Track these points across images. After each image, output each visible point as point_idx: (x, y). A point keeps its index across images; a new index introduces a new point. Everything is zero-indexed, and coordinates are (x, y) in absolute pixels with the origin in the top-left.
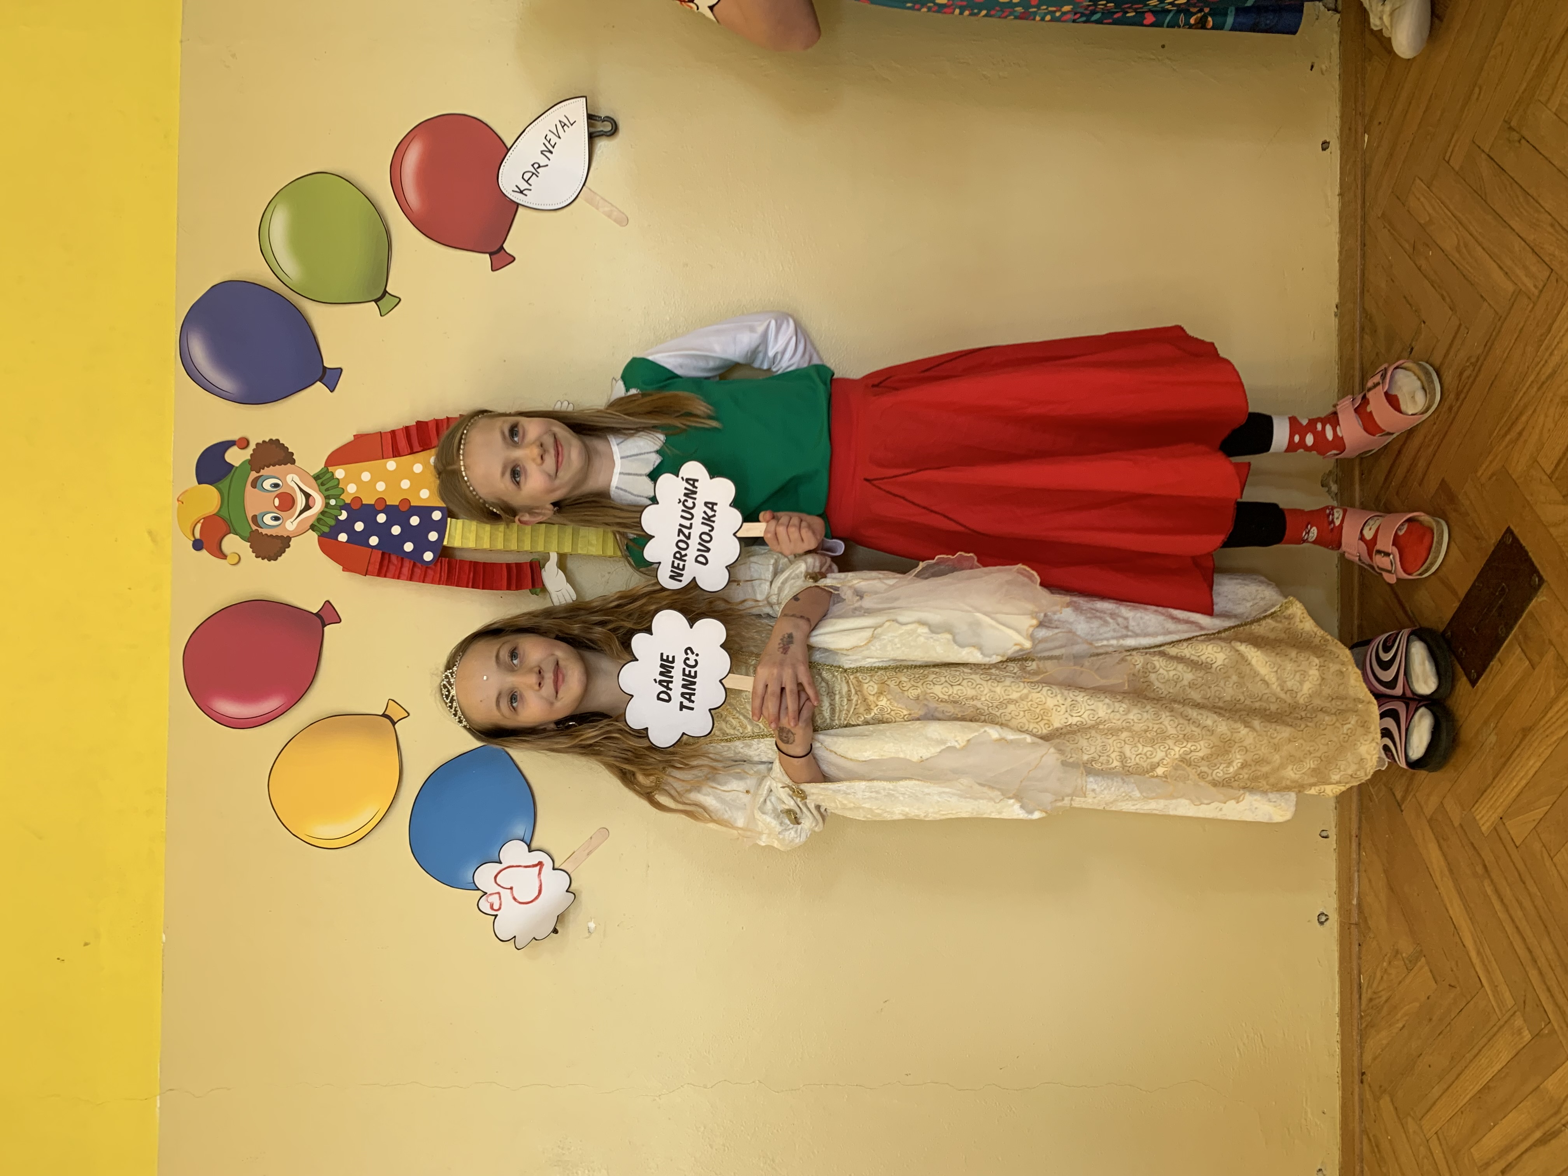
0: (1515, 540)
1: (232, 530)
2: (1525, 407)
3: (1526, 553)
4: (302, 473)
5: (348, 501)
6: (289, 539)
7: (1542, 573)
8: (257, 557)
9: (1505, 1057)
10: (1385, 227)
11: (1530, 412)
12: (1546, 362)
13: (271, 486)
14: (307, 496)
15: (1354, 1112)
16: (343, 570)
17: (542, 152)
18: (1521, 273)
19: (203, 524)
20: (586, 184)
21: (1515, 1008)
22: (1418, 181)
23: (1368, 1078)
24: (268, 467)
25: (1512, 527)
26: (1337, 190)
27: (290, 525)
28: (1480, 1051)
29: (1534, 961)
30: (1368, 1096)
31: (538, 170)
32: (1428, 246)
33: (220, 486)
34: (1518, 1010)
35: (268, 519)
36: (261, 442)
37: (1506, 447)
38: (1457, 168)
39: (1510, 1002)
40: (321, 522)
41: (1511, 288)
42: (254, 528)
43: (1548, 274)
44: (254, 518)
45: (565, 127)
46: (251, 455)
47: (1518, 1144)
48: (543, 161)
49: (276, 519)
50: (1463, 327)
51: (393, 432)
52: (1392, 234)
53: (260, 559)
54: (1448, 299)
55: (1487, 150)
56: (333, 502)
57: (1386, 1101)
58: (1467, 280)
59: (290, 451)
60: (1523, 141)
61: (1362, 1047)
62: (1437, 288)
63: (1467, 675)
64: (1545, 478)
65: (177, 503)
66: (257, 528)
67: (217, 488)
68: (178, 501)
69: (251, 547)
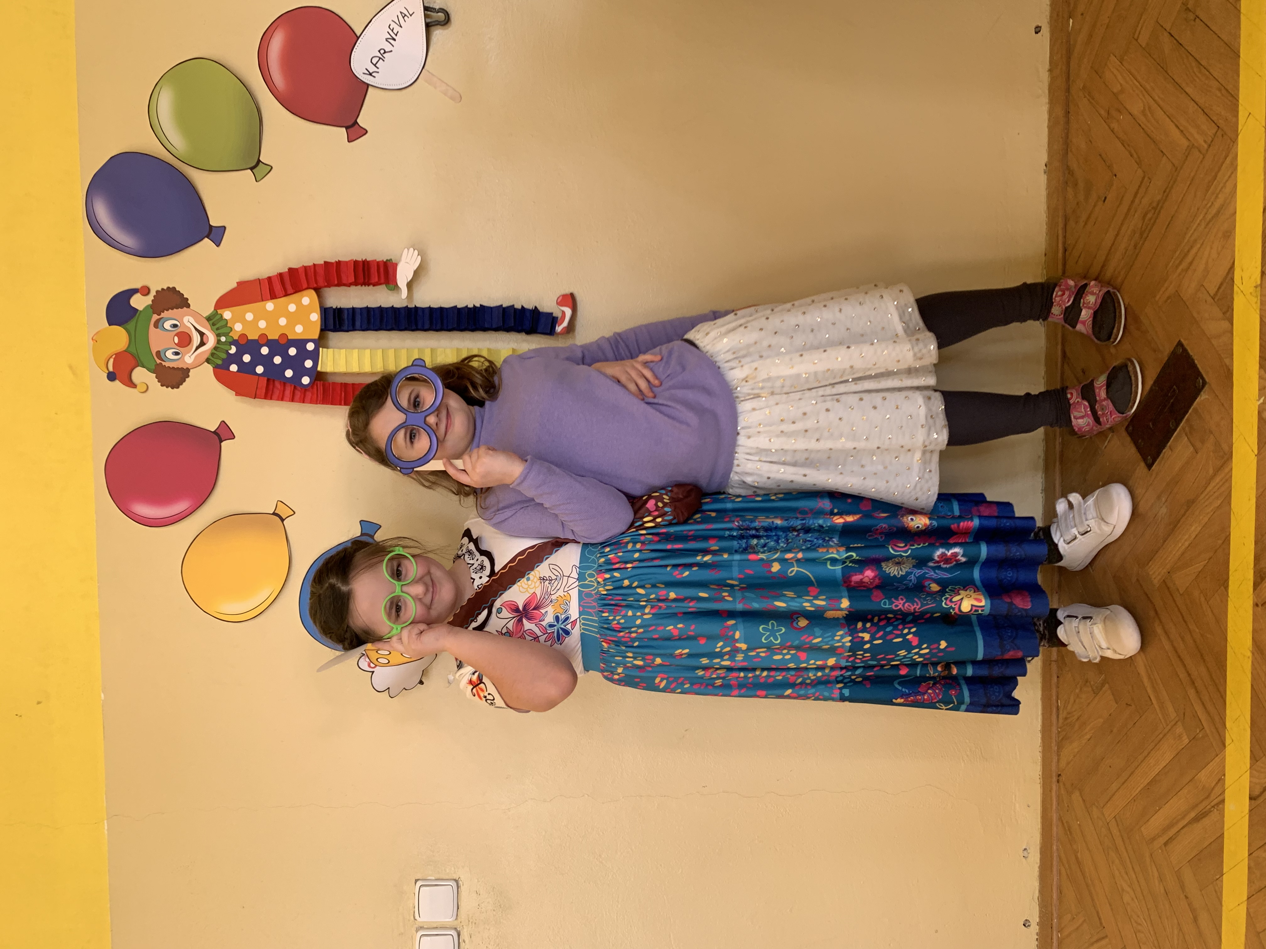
0: (1185, 350)
1: (140, 364)
2: (1195, 241)
3: (1193, 361)
4: (196, 315)
5: (236, 338)
6: (188, 370)
7: (1204, 376)
8: (162, 385)
9: (1169, 756)
10: (1085, 97)
11: (1199, 246)
12: (1212, 203)
13: (171, 326)
14: (202, 334)
15: (1052, 805)
16: (236, 395)
17: (387, 40)
18: (1193, 131)
19: (115, 359)
20: (426, 67)
21: (1177, 719)
22: (1112, 58)
23: (1063, 778)
24: (167, 310)
25: (1182, 340)
26: (1047, 66)
27: (189, 359)
28: (1149, 753)
29: (1193, 683)
30: (1063, 792)
31: (384, 55)
32: (1119, 111)
33: (128, 326)
34: (1179, 720)
35: (169, 354)
36: (160, 289)
37: (1180, 274)
38: (1144, 45)
39: (1173, 715)
40: (215, 356)
41: (1185, 143)
42: (158, 361)
43: (1214, 131)
44: (158, 353)
45: (406, 18)
46: (153, 301)
47: (1177, 823)
48: (388, 47)
49: (177, 354)
50: (1146, 179)
51: (269, 279)
52: (1090, 102)
53: (165, 387)
54: (1135, 156)
55: (1168, 30)
56: (223, 339)
57: (1076, 796)
58: (1150, 137)
59: (185, 297)
60: (1197, 20)
61: (1059, 755)
62: (1127, 146)
63: (1145, 461)
64: (1209, 299)
65: (92, 342)
66: (160, 362)
67: (125, 329)
68: (93, 340)
69: (156, 377)
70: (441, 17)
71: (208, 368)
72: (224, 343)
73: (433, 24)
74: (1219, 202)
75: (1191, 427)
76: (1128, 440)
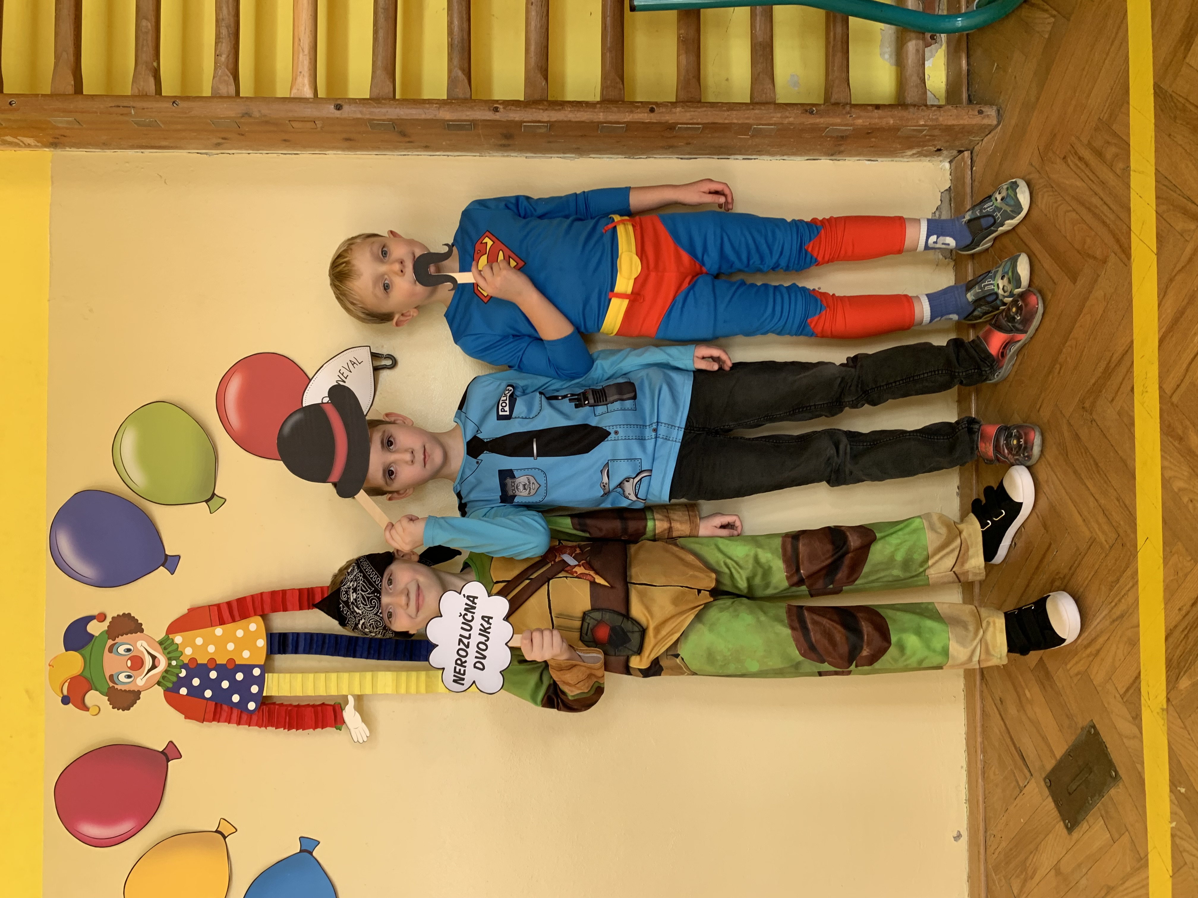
0: (1098, 733)
1: (93, 687)
3: (1106, 746)
4: (149, 640)
5: (186, 661)
6: (139, 692)
7: (1118, 770)
8: (113, 708)
13: (124, 650)
14: (154, 658)
16: (185, 718)
18: (1094, 525)
19: (69, 683)
20: (373, 406)
24: (122, 635)
25: (1095, 722)
27: (140, 682)
35: (122, 678)
36: (116, 615)
40: (166, 679)
41: (1088, 533)
42: (111, 684)
44: (111, 677)
45: (355, 365)
46: (108, 627)
49: (129, 677)
51: (219, 605)
53: (116, 709)
56: (174, 663)
59: (139, 622)
60: (1093, 422)
63: (1064, 822)
64: (1118, 696)
65: (49, 667)
66: (113, 685)
67: (81, 654)
68: (50, 665)
69: (108, 700)
70: (389, 362)
71: (159, 691)
72: (175, 667)
73: (381, 367)
74: (1122, 607)
75: (1107, 812)
76: (1046, 792)
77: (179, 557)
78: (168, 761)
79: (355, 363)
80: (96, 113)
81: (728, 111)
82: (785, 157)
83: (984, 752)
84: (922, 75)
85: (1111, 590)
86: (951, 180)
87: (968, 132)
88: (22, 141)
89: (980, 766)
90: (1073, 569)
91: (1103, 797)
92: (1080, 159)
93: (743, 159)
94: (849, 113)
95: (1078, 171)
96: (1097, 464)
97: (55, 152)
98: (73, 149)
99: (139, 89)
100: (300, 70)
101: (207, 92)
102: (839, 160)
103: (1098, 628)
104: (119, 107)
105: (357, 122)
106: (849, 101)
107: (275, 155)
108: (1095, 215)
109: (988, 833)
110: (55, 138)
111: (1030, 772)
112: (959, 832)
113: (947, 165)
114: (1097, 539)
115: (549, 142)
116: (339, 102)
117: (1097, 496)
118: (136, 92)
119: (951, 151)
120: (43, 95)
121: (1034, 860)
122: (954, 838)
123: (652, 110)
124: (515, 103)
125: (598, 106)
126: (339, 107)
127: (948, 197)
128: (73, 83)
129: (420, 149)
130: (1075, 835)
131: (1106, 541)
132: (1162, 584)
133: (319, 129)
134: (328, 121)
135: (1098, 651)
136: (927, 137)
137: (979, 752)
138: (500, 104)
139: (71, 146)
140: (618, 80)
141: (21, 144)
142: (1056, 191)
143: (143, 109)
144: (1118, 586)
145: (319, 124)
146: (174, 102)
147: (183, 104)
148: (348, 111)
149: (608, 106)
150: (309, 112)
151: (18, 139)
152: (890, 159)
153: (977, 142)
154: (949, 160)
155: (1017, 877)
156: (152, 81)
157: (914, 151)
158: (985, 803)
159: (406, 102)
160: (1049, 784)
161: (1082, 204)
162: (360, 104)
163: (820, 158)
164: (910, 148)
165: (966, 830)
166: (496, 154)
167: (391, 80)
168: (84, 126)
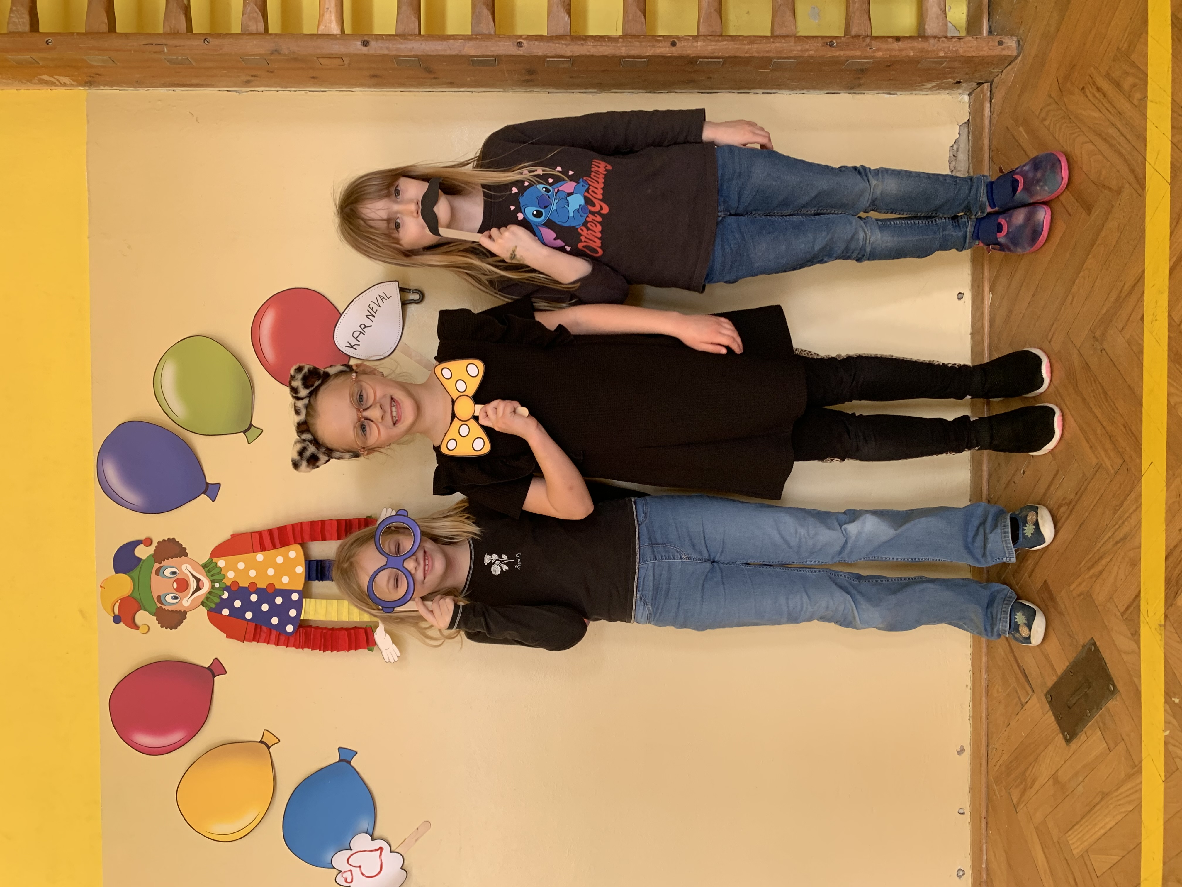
0: (1098, 650)
1: (142, 608)
2: (1104, 554)
3: (1106, 664)
4: (193, 563)
5: (229, 584)
6: (185, 613)
7: (1116, 682)
8: (162, 627)
11: (1107, 560)
12: (1120, 526)
13: (170, 573)
14: (198, 580)
16: (227, 637)
17: (367, 316)
18: (1101, 452)
19: (120, 603)
20: (402, 339)
24: (168, 559)
25: (1095, 639)
26: (969, 330)
27: (186, 603)
31: (364, 330)
33: (132, 575)
35: (169, 599)
36: (161, 540)
37: (1091, 578)
40: (209, 600)
41: (1095, 459)
42: (159, 605)
44: (159, 597)
45: (384, 300)
46: (155, 551)
48: (368, 323)
49: (175, 598)
51: (260, 532)
53: (164, 628)
56: (217, 585)
59: (183, 546)
63: (1063, 734)
64: (1118, 614)
65: (100, 588)
66: (161, 605)
67: (129, 576)
68: (101, 587)
69: (157, 620)
70: (416, 297)
71: (203, 610)
72: (217, 589)
73: (409, 302)
74: (1125, 529)
75: (1104, 724)
76: (1047, 707)
77: (220, 485)
78: (214, 676)
79: (383, 298)
80: (130, 51)
81: (749, 44)
82: (804, 91)
83: (988, 671)
84: (943, 6)
85: (1115, 514)
86: (969, 113)
87: (988, 64)
88: (58, 80)
89: (984, 684)
90: (1079, 494)
91: (1101, 709)
92: (1099, 89)
93: (763, 93)
94: (869, 45)
95: (1096, 102)
96: (1105, 394)
97: (90, 91)
98: (106, 88)
99: (170, 27)
100: (327, 6)
101: (236, 29)
102: (858, 94)
103: (1102, 550)
104: (152, 45)
105: (384, 58)
106: (869, 34)
107: (303, 92)
108: (1112, 146)
109: (990, 747)
110: (90, 77)
111: (1032, 688)
112: (962, 746)
113: (966, 98)
114: (1103, 465)
115: (572, 77)
116: (366, 38)
117: (1105, 424)
118: (168, 30)
119: (971, 84)
120: (78, 34)
121: (1034, 771)
122: (958, 752)
123: (674, 44)
124: (539, 38)
125: (620, 40)
126: (365, 44)
127: (966, 130)
128: (106, 21)
129: (444, 86)
130: (1074, 745)
131: (1112, 466)
132: (1164, 506)
133: (346, 66)
134: (355, 57)
135: (1101, 572)
136: (947, 69)
137: (984, 671)
138: (524, 39)
139: (105, 85)
140: (640, 14)
141: (57, 83)
142: (1074, 122)
143: (176, 46)
144: (1121, 509)
145: (347, 60)
146: (205, 40)
147: (214, 42)
148: (375, 47)
149: (630, 40)
150: (337, 48)
151: (55, 78)
152: (909, 92)
153: (997, 74)
154: (968, 93)
155: (1017, 787)
156: (183, 18)
157: (933, 84)
158: (988, 719)
159: (431, 37)
160: (1049, 700)
161: (1099, 135)
162: (386, 40)
163: (839, 92)
164: (930, 80)
165: (969, 744)
166: (520, 90)
167: (417, 16)
168: (119, 64)
